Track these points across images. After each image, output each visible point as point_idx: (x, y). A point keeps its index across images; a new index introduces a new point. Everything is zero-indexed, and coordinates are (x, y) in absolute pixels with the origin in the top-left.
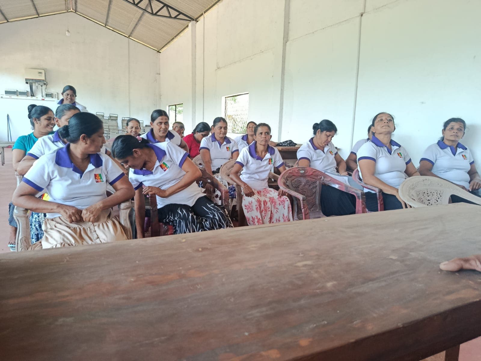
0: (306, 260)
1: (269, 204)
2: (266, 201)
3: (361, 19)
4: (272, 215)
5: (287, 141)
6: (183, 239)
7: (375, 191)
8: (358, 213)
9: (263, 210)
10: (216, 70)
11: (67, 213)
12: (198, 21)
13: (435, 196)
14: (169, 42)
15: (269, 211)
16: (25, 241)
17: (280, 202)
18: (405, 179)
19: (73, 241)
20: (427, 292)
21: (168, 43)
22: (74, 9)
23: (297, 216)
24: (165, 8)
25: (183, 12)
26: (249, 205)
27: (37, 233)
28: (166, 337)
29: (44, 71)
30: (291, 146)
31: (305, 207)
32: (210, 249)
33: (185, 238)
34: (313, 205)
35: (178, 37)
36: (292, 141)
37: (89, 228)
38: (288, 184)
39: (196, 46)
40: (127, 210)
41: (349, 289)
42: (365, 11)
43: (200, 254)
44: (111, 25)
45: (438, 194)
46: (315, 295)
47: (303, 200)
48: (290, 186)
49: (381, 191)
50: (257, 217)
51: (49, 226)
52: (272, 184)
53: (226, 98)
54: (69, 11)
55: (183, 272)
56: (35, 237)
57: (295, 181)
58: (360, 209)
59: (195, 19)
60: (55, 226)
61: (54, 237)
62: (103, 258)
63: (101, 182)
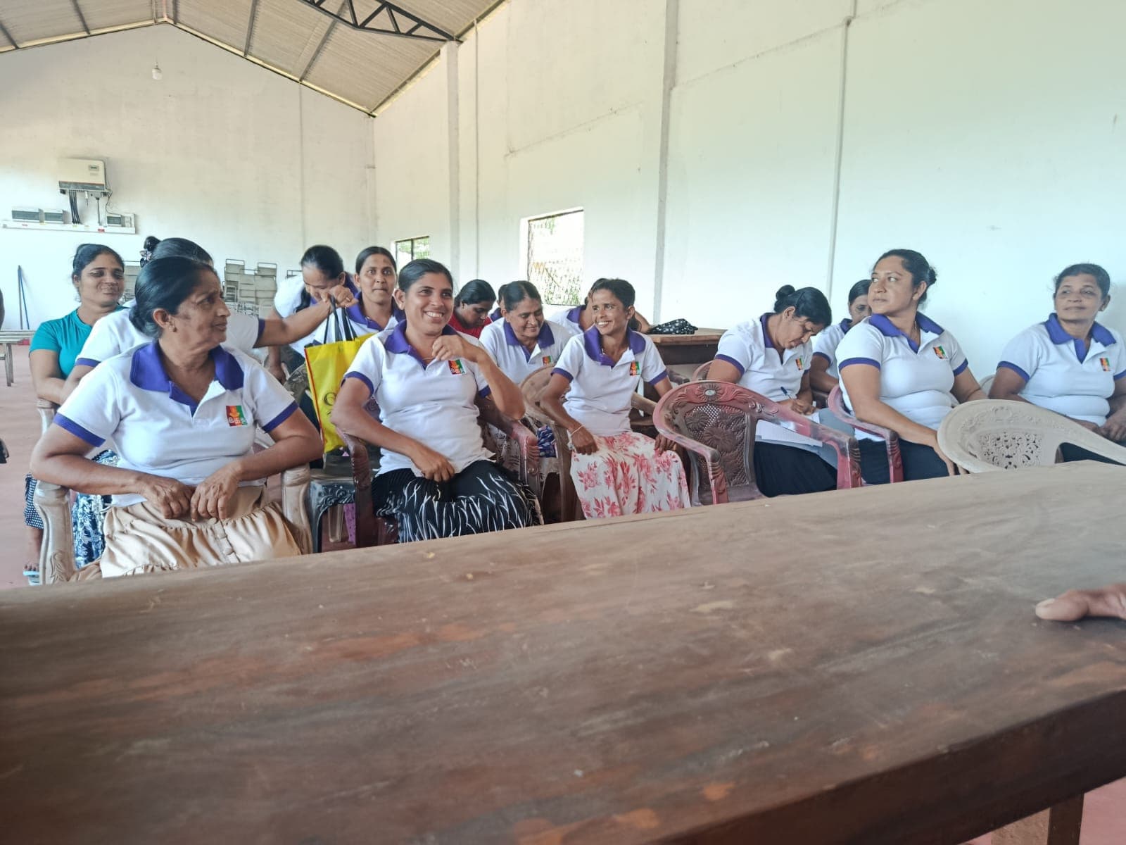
0: (720, 598)
1: (633, 471)
2: (627, 465)
3: (846, 30)
4: (641, 496)
5: (674, 322)
6: (428, 552)
7: (882, 436)
8: (842, 487)
9: (621, 484)
10: (506, 155)
11: (158, 494)
12: (462, 42)
13: (1024, 448)
14: (396, 91)
15: (634, 487)
16: (61, 561)
17: (659, 466)
18: (953, 407)
19: (173, 561)
20: (1007, 671)
21: (392, 94)
22: (172, 15)
23: (700, 498)
24: (385, 11)
25: (425, 20)
26: (588, 471)
27: (86, 540)
28: (387, 783)
29: (102, 162)
30: (684, 334)
31: (718, 476)
32: (493, 575)
33: (433, 551)
34: (738, 470)
35: (417, 80)
36: (687, 322)
37: (211, 529)
38: (676, 421)
39: (457, 99)
40: (300, 486)
41: (821, 667)
42: (855, 14)
43: (469, 588)
44: (258, 55)
45: (1031, 441)
46: (741, 681)
47: (713, 460)
48: (682, 427)
49: (895, 436)
50: (608, 500)
51: (117, 526)
52: (641, 422)
53: (529, 221)
54: (160, 20)
55: (428, 630)
56: (82, 551)
57: (695, 415)
58: (848, 478)
59: (456, 37)
60: (132, 526)
61: (129, 551)
62: (240, 599)
63: (240, 424)
